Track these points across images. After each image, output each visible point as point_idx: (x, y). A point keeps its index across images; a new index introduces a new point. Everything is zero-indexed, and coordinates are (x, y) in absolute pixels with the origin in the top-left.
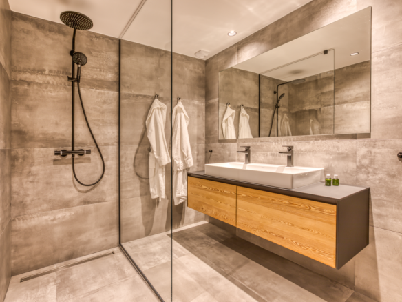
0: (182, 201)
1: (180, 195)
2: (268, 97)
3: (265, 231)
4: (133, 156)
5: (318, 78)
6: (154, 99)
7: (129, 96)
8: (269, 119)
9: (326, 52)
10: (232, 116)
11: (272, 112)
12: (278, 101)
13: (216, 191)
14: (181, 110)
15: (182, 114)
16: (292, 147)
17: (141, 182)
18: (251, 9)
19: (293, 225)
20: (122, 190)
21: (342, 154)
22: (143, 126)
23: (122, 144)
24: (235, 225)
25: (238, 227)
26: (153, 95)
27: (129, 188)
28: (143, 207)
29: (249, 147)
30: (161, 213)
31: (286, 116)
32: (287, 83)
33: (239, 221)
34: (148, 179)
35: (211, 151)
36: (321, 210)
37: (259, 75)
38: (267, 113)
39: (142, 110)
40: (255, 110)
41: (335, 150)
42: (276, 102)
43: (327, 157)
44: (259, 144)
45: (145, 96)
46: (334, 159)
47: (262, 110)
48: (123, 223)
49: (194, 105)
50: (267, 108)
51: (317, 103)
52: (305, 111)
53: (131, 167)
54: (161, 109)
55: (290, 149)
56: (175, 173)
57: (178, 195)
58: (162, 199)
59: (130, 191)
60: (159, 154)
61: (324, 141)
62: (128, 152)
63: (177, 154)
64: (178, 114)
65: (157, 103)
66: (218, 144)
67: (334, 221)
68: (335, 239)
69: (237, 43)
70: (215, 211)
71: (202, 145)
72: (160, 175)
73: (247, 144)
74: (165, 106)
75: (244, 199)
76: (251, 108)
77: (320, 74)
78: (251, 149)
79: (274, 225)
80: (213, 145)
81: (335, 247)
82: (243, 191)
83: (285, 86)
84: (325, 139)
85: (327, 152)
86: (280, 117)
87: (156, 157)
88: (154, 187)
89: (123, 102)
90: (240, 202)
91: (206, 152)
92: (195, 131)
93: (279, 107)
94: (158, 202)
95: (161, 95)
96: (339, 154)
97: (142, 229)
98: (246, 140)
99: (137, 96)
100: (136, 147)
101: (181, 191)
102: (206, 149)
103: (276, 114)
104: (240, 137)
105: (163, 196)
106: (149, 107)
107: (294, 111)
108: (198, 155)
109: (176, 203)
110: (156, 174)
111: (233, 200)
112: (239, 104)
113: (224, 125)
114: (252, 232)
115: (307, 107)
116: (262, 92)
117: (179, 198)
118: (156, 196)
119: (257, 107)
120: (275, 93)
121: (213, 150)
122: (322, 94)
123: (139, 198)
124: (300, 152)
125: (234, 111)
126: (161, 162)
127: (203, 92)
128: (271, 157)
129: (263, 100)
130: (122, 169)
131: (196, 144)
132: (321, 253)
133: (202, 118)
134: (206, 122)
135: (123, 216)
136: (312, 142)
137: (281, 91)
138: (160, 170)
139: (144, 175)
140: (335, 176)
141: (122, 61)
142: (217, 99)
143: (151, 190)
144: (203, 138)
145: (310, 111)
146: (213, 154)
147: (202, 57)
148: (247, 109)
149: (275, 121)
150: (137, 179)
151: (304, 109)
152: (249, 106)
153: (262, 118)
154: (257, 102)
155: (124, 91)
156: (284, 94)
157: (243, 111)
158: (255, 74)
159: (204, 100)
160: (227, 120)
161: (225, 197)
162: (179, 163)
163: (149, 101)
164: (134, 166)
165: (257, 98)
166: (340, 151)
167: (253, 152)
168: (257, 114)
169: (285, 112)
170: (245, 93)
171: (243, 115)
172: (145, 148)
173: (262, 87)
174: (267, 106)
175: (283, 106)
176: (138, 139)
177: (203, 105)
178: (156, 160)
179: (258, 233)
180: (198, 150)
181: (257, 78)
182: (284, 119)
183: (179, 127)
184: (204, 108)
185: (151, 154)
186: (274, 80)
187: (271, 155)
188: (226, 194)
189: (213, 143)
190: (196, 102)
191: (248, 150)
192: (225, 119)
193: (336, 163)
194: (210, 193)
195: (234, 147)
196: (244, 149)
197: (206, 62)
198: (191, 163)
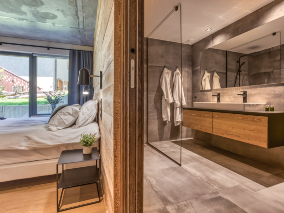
0: (179, 124)
1: (178, 120)
2: (233, 65)
3: (229, 134)
4: (154, 98)
5: (271, 50)
6: (164, 68)
7: (152, 67)
8: (234, 79)
9: (274, 34)
10: (208, 77)
11: (235, 74)
12: (240, 67)
13: (200, 116)
14: (178, 74)
15: (179, 76)
16: (246, 92)
17: (158, 112)
18: (221, 17)
19: (244, 129)
20: (149, 115)
21: (277, 94)
22: (158, 83)
23: (149, 91)
24: (211, 133)
25: (213, 134)
26: (164, 66)
27: (152, 115)
28: (158, 125)
29: (219, 93)
30: (167, 129)
31: (246, 77)
32: (247, 55)
33: (214, 131)
34: (161, 110)
35: (196, 97)
36: (260, 120)
37: (227, 51)
38: (232, 75)
39: (158, 74)
40: (223, 73)
41: (273, 92)
42: (238, 68)
43: (268, 97)
44: (225, 91)
45: (159, 66)
46: (272, 98)
47: (228, 73)
48: (149, 132)
49: (185, 71)
50: (232, 72)
51: (270, 67)
52: (261, 73)
53: (153, 103)
54: (168, 73)
55: (245, 93)
56: (175, 108)
57: (177, 120)
58: (169, 122)
59: (152, 116)
60: (167, 97)
61: (266, 88)
62: (151, 96)
63: (176, 98)
64: (177, 76)
65: (166, 70)
66: (200, 93)
67: (267, 124)
68: (267, 133)
69: (212, 35)
70: (199, 127)
71: (190, 94)
72: (168, 108)
73: (218, 92)
74: (170, 72)
75: (217, 118)
76: (221, 72)
77: (273, 48)
78: (221, 94)
79: (234, 130)
80: (197, 94)
81: (267, 137)
82: (216, 115)
83: (246, 57)
84: (267, 87)
85: (268, 94)
86: (241, 77)
87: (166, 98)
88: (164, 115)
89: (149, 70)
90: (215, 120)
91: (192, 98)
92: (186, 86)
93: (241, 71)
94: (166, 124)
95: (168, 66)
96: (275, 94)
97: (158, 137)
98: (217, 90)
99: (156, 66)
100: (155, 93)
101: (179, 118)
102: (192, 96)
103: (238, 76)
104: (214, 88)
105: (169, 120)
106: (162, 73)
107: (253, 73)
108: (188, 99)
109: (176, 125)
110: (166, 108)
111: (211, 120)
112: (213, 70)
113: (203, 82)
114: (222, 135)
115: (263, 71)
116: (228, 62)
117: (177, 122)
118: (165, 120)
119: (225, 72)
120: (238, 62)
121: (197, 96)
122: (274, 61)
123: (157, 120)
124: (251, 95)
125: (209, 74)
126: (169, 101)
127: (191, 63)
128: (233, 99)
129: (229, 67)
130: (149, 104)
131: (186, 93)
132: (260, 142)
133: (190, 79)
134: (192, 80)
135: (149, 129)
136: (258, 89)
137: (242, 61)
138: (168, 106)
139: (159, 108)
140: (272, 106)
141: (149, 49)
142: (199, 67)
143: (163, 116)
144: (191, 90)
145: (265, 73)
146: (197, 99)
147: (190, 44)
148: (218, 73)
149: (238, 80)
150: (156, 110)
151: (260, 72)
152: (219, 71)
153: (228, 79)
154: (225, 68)
155: (149, 64)
156: (244, 63)
157: (215, 74)
158: (223, 51)
159: (191, 68)
160: (205, 79)
161: (206, 119)
162: (178, 103)
163: (162, 69)
164: (155, 103)
165: (225, 66)
166: (276, 93)
167: (222, 96)
168: (225, 76)
169: (246, 74)
170: (216, 63)
171: (215, 77)
172: (160, 94)
173: (228, 58)
174: (232, 71)
175: (244, 71)
176: (156, 89)
177: (190, 71)
178: (166, 100)
179: (225, 136)
180: (188, 97)
181: (225, 53)
182: (245, 79)
183: (177, 83)
184: (191, 72)
185: (163, 97)
186: (237, 54)
187: (233, 97)
188: (206, 117)
189: (197, 92)
190: (187, 69)
191: (219, 95)
192: (204, 79)
193: (273, 100)
194: (197, 117)
195: (210, 94)
196: (216, 95)
197: (193, 46)
198: (184, 103)
